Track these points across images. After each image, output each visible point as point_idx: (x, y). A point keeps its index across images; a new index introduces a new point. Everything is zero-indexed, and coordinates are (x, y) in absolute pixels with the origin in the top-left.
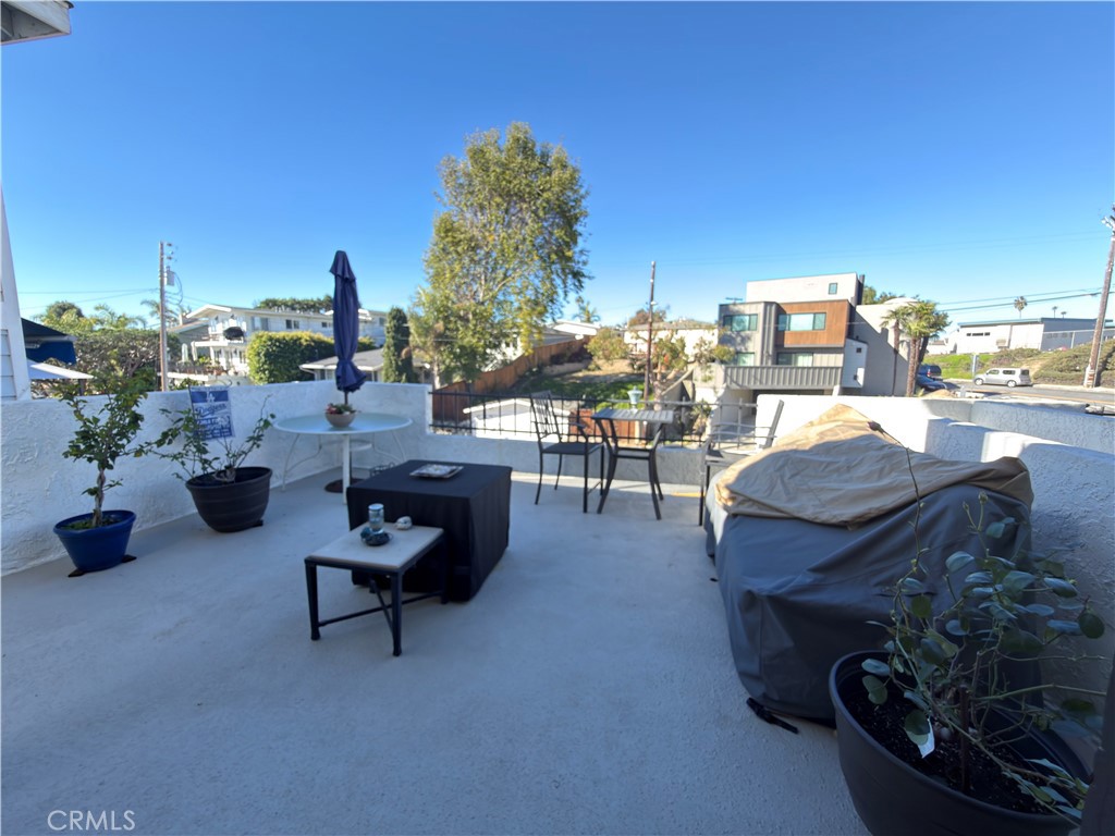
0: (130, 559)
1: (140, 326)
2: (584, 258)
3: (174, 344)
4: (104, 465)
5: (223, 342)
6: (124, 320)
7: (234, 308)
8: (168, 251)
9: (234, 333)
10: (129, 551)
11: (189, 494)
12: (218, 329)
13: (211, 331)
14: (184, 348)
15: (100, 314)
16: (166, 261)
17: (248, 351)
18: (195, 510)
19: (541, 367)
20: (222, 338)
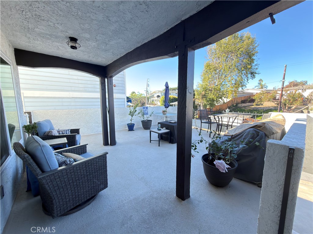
0: (134, 130)
1: (144, 96)
2: (257, 67)
3: (148, 99)
4: (132, 117)
5: (156, 98)
6: (141, 94)
7: (159, 91)
8: (148, 80)
9: (158, 96)
10: (134, 129)
11: (141, 123)
12: (156, 96)
13: (154, 96)
14: (150, 99)
15: (138, 94)
16: (148, 82)
17: (160, 100)
18: (142, 126)
19: (237, 104)
20: (156, 97)
